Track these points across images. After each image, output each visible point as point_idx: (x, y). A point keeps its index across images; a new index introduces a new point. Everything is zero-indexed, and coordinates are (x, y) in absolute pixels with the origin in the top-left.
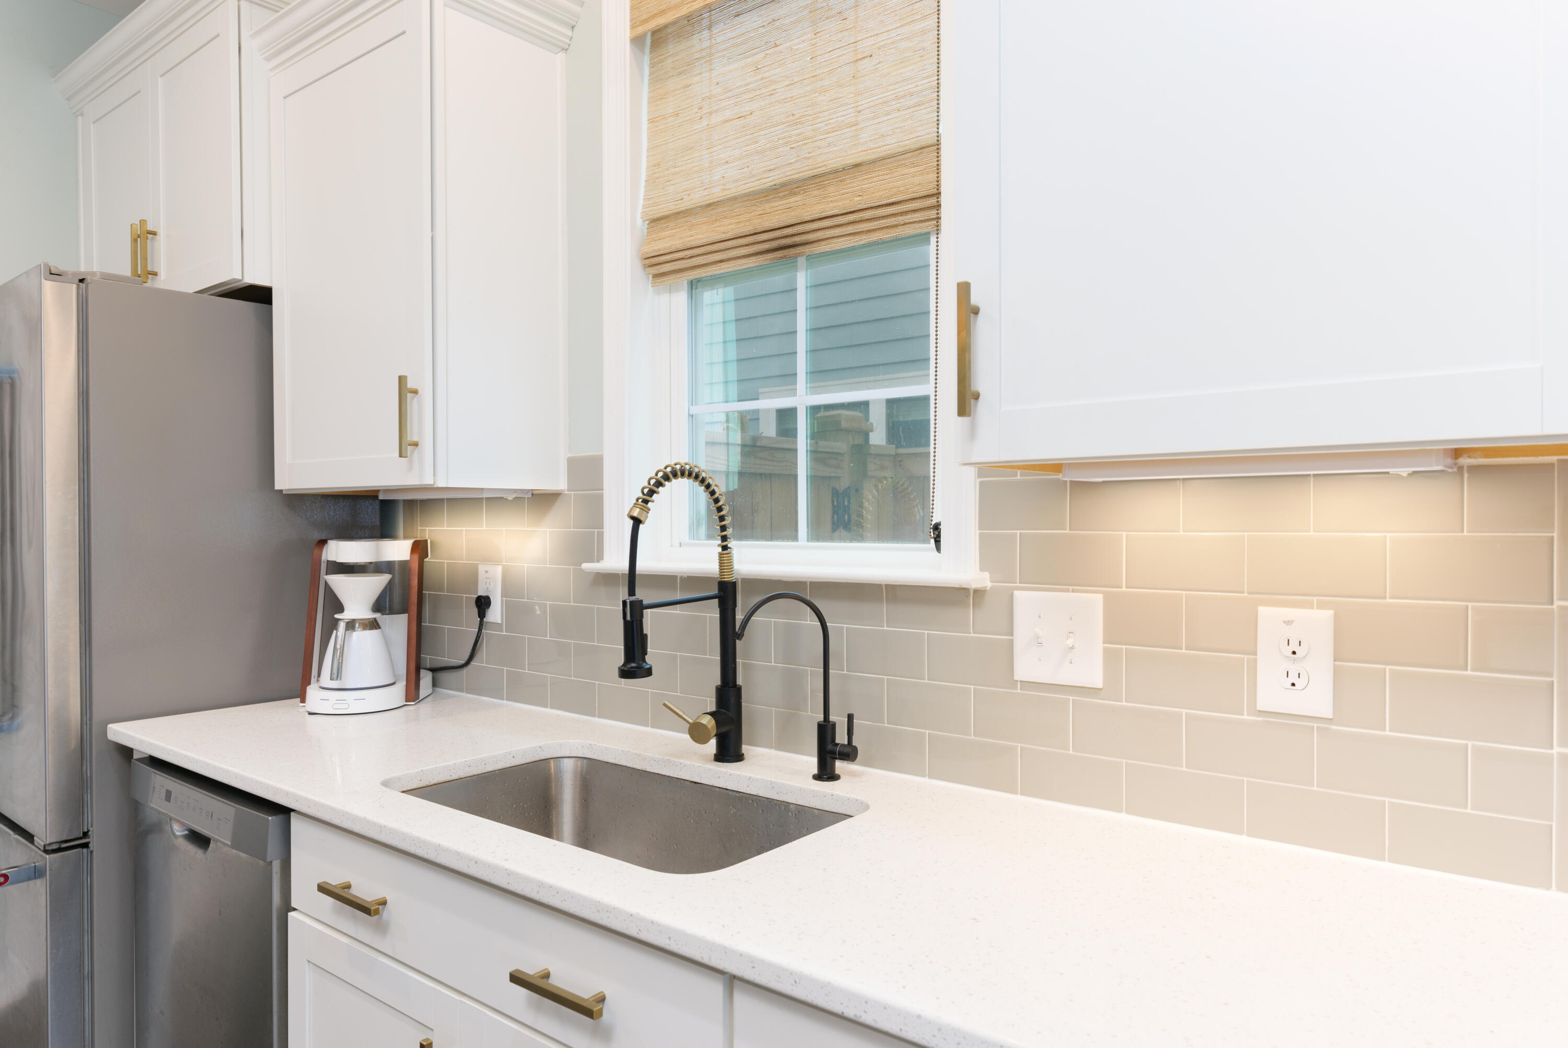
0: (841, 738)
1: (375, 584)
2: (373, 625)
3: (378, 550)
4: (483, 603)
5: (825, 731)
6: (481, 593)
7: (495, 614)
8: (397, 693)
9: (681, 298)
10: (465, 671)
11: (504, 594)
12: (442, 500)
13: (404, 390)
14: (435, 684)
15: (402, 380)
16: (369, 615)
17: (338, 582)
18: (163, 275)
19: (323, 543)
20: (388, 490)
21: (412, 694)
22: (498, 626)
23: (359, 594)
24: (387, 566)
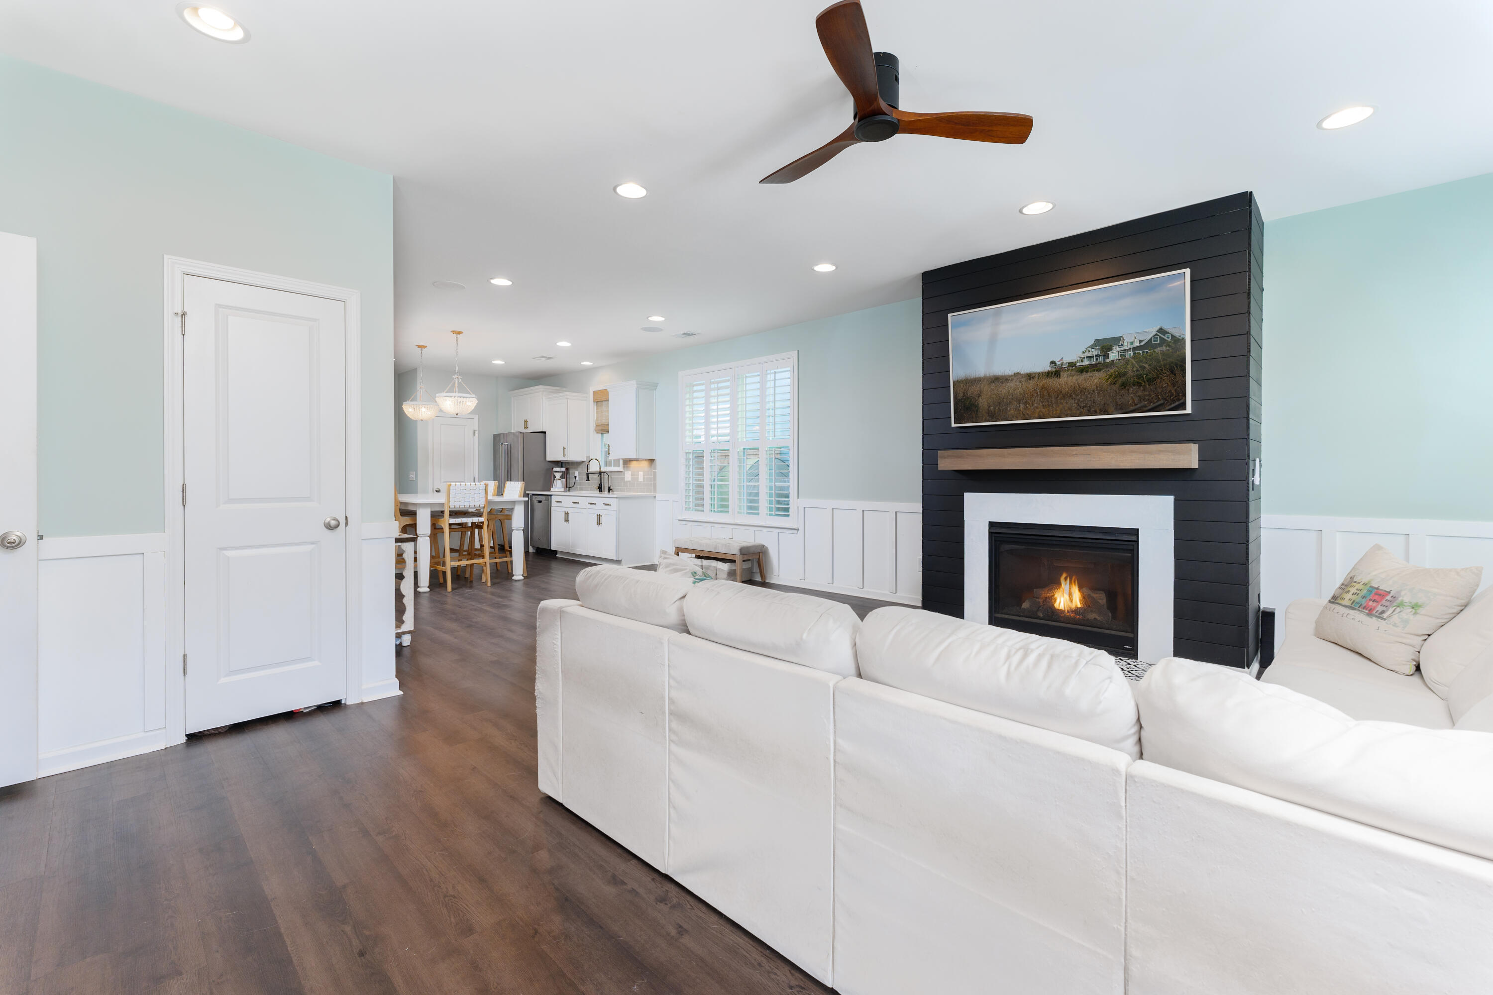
1: (561, 474)
2: (560, 480)
3: (561, 470)
4: (575, 477)
5: (609, 487)
6: (575, 475)
7: (577, 479)
8: (563, 489)
9: (600, 435)
10: (572, 487)
11: (579, 475)
12: (570, 462)
13: (564, 448)
14: (567, 489)
16: (560, 478)
17: (555, 473)
18: (528, 428)
19: (553, 468)
20: (562, 461)
23: (558, 475)
24: (562, 472)
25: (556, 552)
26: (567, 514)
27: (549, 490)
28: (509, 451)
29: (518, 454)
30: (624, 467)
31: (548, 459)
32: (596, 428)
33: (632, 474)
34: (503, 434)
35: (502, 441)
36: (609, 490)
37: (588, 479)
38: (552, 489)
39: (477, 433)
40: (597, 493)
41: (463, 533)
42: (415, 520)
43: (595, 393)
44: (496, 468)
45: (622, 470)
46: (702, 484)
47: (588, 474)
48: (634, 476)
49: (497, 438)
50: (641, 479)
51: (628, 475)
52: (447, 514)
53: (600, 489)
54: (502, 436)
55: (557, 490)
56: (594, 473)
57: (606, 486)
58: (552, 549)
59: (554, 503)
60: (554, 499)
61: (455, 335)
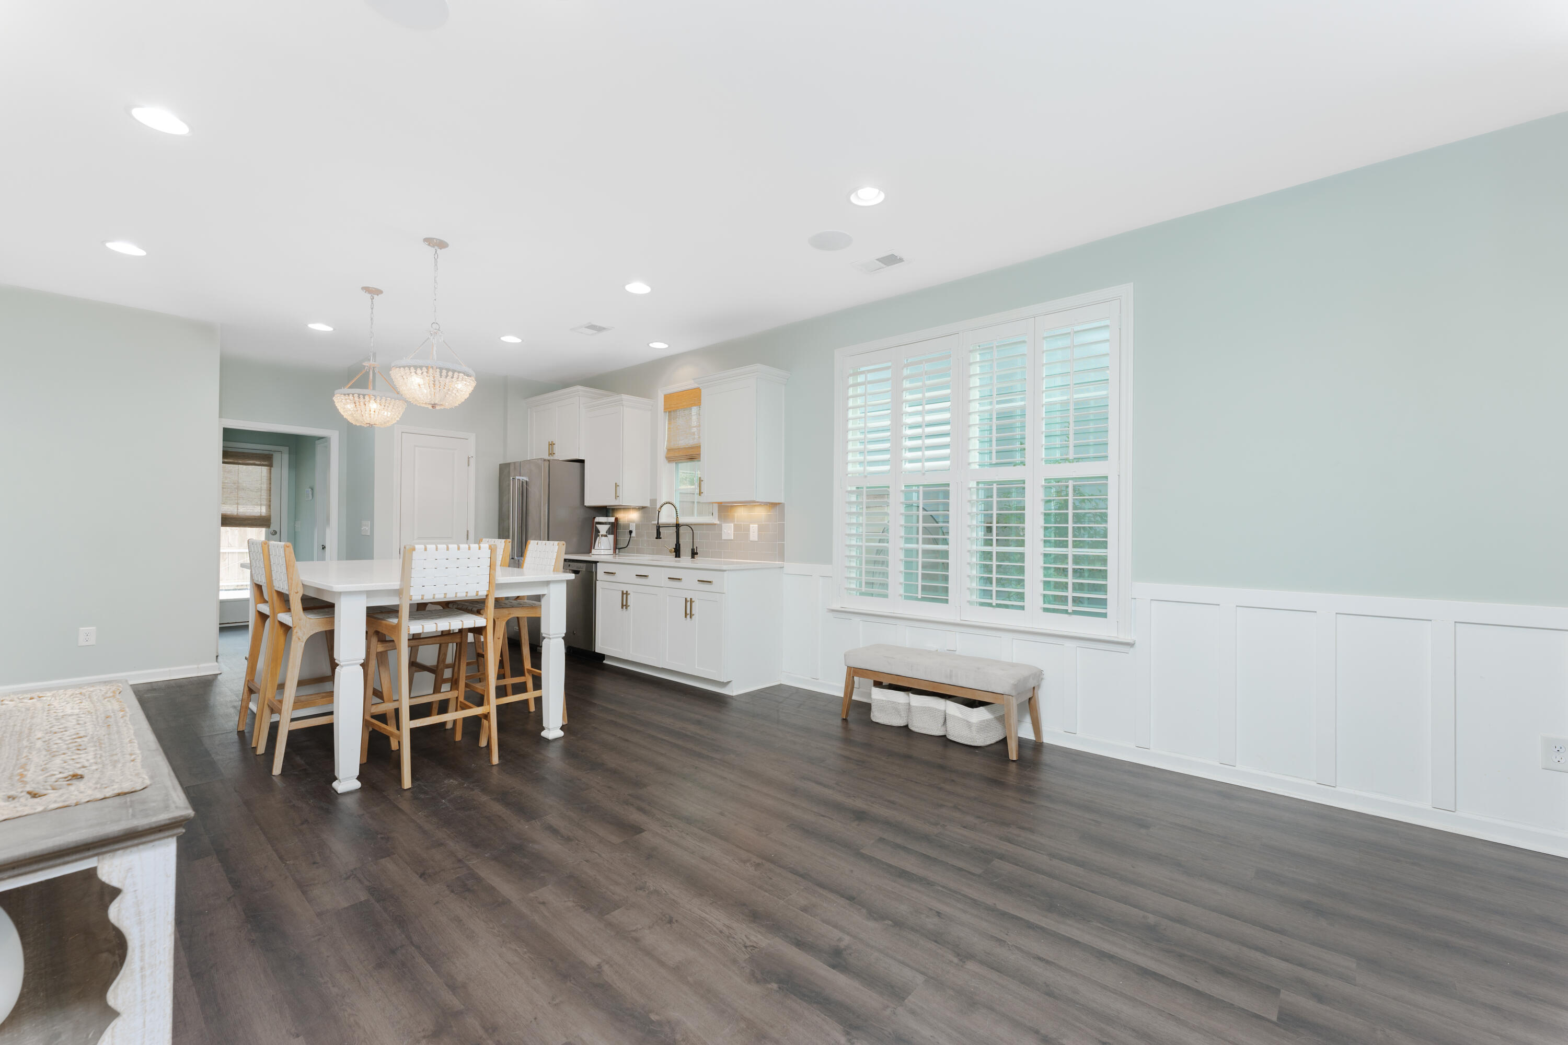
0: (695, 551)
1: (607, 527)
2: (606, 536)
3: (608, 520)
4: (631, 532)
5: (693, 550)
6: (630, 530)
7: (633, 534)
8: (611, 552)
9: (674, 464)
10: (626, 548)
11: (636, 529)
12: (621, 508)
13: (617, 486)
14: (619, 552)
15: (616, 484)
16: (606, 534)
17: (598, 526)
18: (556, 454)
19: (594, 518)
20: (609, 506)
21: (615, 552)
22: (634, 537)
23: (603, 529)
24: (609, 523)
25: (602, 657)
26: (625, 594)
27: (589, 552)
28: (524, 491)
29: (537, 494)
30: (720, 518)
31: (587, 503)
32: (667, 454)
33: (737, 528)
34: (515, 463)
35: (512, 473)
36: (694, 554)
37: (658, 536)
38: (593, 550)
39: (472, 461)
40: (670, 559)
41: (443, 645)
42: (333, 623)
43: (668, 398)
44: (503, 517)
45: (717, 522)
46: (886, 546)
47: (658, 528)
48: (743, 530)
49: (505, 470)
50: (754, 535)
51: (728, 531)
52: (405, 612)
53: (677, 552)
54: (512, 467)
55: (603, 552)
56: (667, 526)
57: (686, 550)
58: (596, 651)
59: (600, 575)
60: (601, 569)
61: (432, 250)
